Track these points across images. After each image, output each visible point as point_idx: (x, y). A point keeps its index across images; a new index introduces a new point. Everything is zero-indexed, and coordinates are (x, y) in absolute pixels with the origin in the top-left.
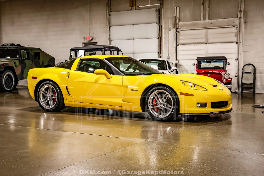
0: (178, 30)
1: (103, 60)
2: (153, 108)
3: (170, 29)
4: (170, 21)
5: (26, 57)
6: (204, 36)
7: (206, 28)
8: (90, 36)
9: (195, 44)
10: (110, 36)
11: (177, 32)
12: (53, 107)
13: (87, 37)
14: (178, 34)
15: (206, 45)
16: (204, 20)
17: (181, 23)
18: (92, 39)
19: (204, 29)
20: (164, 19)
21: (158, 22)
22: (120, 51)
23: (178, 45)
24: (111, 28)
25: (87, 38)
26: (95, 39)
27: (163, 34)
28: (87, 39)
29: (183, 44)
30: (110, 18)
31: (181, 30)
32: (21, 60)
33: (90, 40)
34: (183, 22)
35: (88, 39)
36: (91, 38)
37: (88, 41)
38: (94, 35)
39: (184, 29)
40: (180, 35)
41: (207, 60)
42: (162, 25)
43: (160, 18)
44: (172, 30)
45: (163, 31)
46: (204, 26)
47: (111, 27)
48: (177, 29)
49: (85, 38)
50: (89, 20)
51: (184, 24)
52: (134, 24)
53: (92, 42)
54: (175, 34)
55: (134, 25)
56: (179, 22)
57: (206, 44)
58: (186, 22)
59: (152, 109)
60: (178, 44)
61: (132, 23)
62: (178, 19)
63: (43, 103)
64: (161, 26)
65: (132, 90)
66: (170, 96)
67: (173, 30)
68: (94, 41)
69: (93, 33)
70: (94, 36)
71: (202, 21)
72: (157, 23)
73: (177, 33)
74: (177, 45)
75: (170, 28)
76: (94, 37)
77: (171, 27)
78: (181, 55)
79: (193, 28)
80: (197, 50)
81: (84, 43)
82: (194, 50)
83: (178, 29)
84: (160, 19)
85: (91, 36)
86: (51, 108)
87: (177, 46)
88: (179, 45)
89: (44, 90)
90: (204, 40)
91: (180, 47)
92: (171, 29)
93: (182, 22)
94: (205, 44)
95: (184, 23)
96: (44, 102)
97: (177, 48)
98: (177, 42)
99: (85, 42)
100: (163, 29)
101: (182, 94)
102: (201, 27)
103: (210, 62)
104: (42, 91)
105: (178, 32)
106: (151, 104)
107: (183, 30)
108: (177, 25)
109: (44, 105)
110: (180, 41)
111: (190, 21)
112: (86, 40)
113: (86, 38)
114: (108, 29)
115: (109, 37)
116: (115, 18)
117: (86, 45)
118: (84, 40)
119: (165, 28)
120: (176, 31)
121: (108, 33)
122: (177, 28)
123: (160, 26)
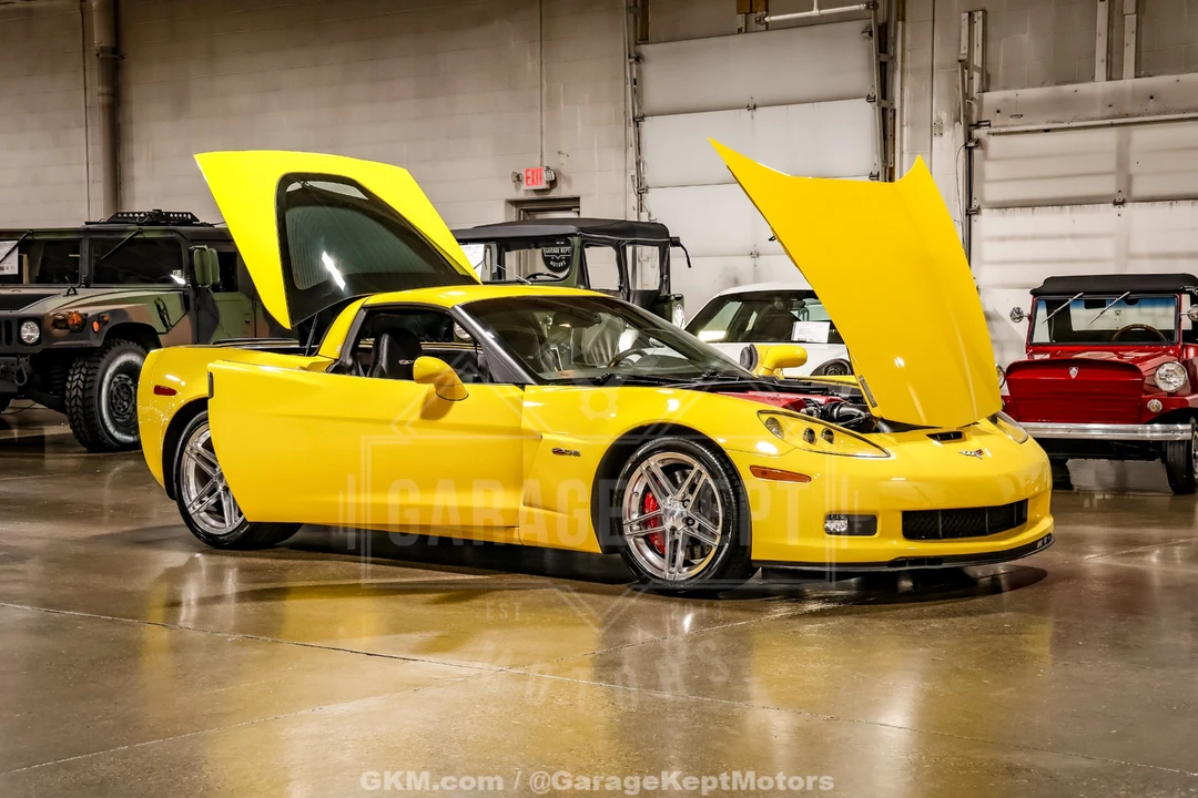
0: (978, 133)
1: (453, 312)
2: (643, 537)
3: (936, 129)
4: (941, 83)
5: (214, 275)
6: (1110, 164)
7: (1120, 117)
8: (546, 164)
9: (1062, 205)
10: (638, 164)
11: (971, 146)
12: (237, 524)
13: (527, 171)
14: (977, 153)
15: (1122, 209)
16: (1109, 78)
17: (991, 98)
18: (553, 183)
19: (1112, 125)
20: (909, 78)
21: (876, 92)
22: (676, 243)
23: (978, 211)
24: (646, 125)
25: (528, 178)
26: (569, 181)
27: (902, 153)
28: (530, 181)
29: (1003, 206)
30: (639, 72)
31: (993, 134)
32: (192, 295)
33: (544, 186)
34: (1006, 88)
35: (533, 181)
36: (547, 176)
37: (536, 191)
38: (563, 159)
39: (1006, 126)
40: (985, 157)
41: (1085, 293)
42: (897, 106)
43: (884, 72)
44: (946, 134)
45: (904, 136)
46: (1109, 111)
47: (642, 118)
48: (971, 127)
49: (518, 177)
50: (539, 84)
51: (1006, 100)
52: (757, 102)
53: (554, 194)
54: (962, 153)
55: (755, 107)
56: (985, 89)
57: (1122, 203)
58: (1020, 92)
59: (641, 540)
60: (975, 204)
61: (745, 99)
62: (977, 76)
63: (197, 507)
64: (890, 115)
65: (558, 452)
66: (711, 482)
67: (951, 133)
68: (562, 191)
69: (559, 153)
70: (564, 165)
71: (1100, 86)
72: (870, 99)
73: (969, 151)
74: (970, 212)
75: (940, 120)
76: (564, 170)
77: (944, 116)
78: (994, 263)
79: (1055, 122)
80: (1073, 236)
81: (515, 203)
82: (1061, 237)
83: (978, 126)
84: (889, 77)
85: (548, 168)
86: (231, 529)
87: (974, 218)
88: (984, 211)
89: (202, 450)
90: (1108, 186)
91: (986, 223)
92: (941, 127)
93: (997, 90)
94: (1116, 203)
95: (1010, 94)
96: (201, 502)
97: (973, 224)
98: (973, 197)
99: (521, 195)
100: (905, 129)
101: (762, 472)
102: (1097, 113)
103: (1101, 304)
104: (196, 452)
105: (978, 142)
106: (635, 517)
107: (1003, 130)
108: (975, 107)
109: (203, 515)
110: (989, 191)
111: (1042, 85)
112: (524, 186)
113: (524, 174)
114: (631, 130)
115: (634, 172)
116: (665, 74)
117: (527, 211)
118: (517, 188)
119: (913, 124)
120: (969, 137)
121: (632, 152)
122: (975, 122)
123: (884, 111)
